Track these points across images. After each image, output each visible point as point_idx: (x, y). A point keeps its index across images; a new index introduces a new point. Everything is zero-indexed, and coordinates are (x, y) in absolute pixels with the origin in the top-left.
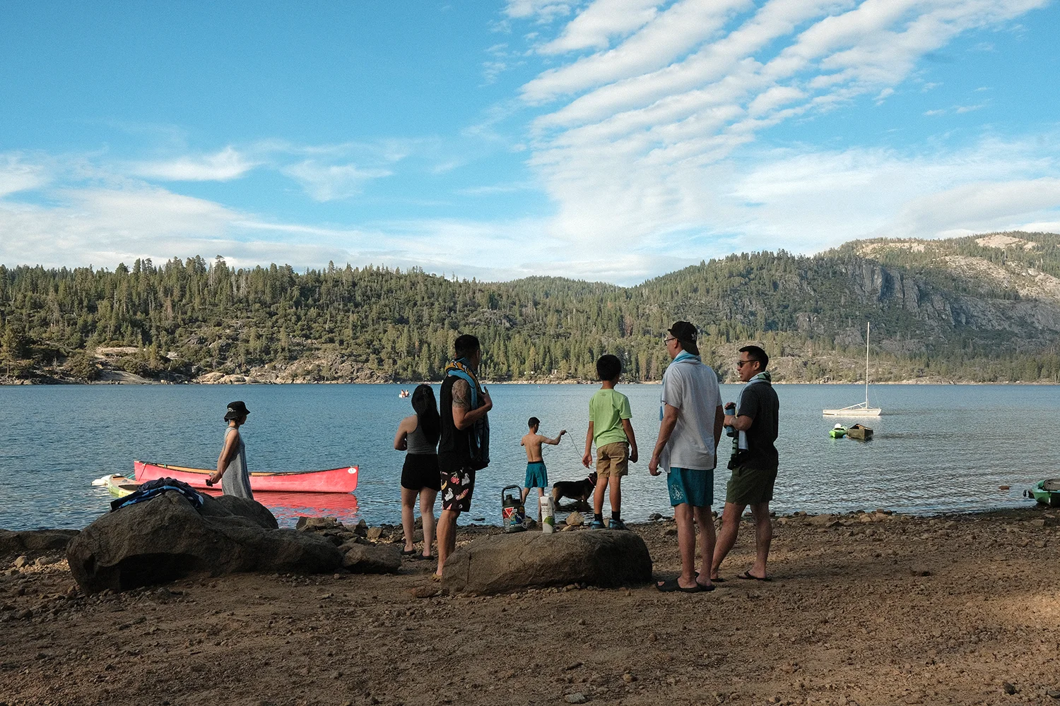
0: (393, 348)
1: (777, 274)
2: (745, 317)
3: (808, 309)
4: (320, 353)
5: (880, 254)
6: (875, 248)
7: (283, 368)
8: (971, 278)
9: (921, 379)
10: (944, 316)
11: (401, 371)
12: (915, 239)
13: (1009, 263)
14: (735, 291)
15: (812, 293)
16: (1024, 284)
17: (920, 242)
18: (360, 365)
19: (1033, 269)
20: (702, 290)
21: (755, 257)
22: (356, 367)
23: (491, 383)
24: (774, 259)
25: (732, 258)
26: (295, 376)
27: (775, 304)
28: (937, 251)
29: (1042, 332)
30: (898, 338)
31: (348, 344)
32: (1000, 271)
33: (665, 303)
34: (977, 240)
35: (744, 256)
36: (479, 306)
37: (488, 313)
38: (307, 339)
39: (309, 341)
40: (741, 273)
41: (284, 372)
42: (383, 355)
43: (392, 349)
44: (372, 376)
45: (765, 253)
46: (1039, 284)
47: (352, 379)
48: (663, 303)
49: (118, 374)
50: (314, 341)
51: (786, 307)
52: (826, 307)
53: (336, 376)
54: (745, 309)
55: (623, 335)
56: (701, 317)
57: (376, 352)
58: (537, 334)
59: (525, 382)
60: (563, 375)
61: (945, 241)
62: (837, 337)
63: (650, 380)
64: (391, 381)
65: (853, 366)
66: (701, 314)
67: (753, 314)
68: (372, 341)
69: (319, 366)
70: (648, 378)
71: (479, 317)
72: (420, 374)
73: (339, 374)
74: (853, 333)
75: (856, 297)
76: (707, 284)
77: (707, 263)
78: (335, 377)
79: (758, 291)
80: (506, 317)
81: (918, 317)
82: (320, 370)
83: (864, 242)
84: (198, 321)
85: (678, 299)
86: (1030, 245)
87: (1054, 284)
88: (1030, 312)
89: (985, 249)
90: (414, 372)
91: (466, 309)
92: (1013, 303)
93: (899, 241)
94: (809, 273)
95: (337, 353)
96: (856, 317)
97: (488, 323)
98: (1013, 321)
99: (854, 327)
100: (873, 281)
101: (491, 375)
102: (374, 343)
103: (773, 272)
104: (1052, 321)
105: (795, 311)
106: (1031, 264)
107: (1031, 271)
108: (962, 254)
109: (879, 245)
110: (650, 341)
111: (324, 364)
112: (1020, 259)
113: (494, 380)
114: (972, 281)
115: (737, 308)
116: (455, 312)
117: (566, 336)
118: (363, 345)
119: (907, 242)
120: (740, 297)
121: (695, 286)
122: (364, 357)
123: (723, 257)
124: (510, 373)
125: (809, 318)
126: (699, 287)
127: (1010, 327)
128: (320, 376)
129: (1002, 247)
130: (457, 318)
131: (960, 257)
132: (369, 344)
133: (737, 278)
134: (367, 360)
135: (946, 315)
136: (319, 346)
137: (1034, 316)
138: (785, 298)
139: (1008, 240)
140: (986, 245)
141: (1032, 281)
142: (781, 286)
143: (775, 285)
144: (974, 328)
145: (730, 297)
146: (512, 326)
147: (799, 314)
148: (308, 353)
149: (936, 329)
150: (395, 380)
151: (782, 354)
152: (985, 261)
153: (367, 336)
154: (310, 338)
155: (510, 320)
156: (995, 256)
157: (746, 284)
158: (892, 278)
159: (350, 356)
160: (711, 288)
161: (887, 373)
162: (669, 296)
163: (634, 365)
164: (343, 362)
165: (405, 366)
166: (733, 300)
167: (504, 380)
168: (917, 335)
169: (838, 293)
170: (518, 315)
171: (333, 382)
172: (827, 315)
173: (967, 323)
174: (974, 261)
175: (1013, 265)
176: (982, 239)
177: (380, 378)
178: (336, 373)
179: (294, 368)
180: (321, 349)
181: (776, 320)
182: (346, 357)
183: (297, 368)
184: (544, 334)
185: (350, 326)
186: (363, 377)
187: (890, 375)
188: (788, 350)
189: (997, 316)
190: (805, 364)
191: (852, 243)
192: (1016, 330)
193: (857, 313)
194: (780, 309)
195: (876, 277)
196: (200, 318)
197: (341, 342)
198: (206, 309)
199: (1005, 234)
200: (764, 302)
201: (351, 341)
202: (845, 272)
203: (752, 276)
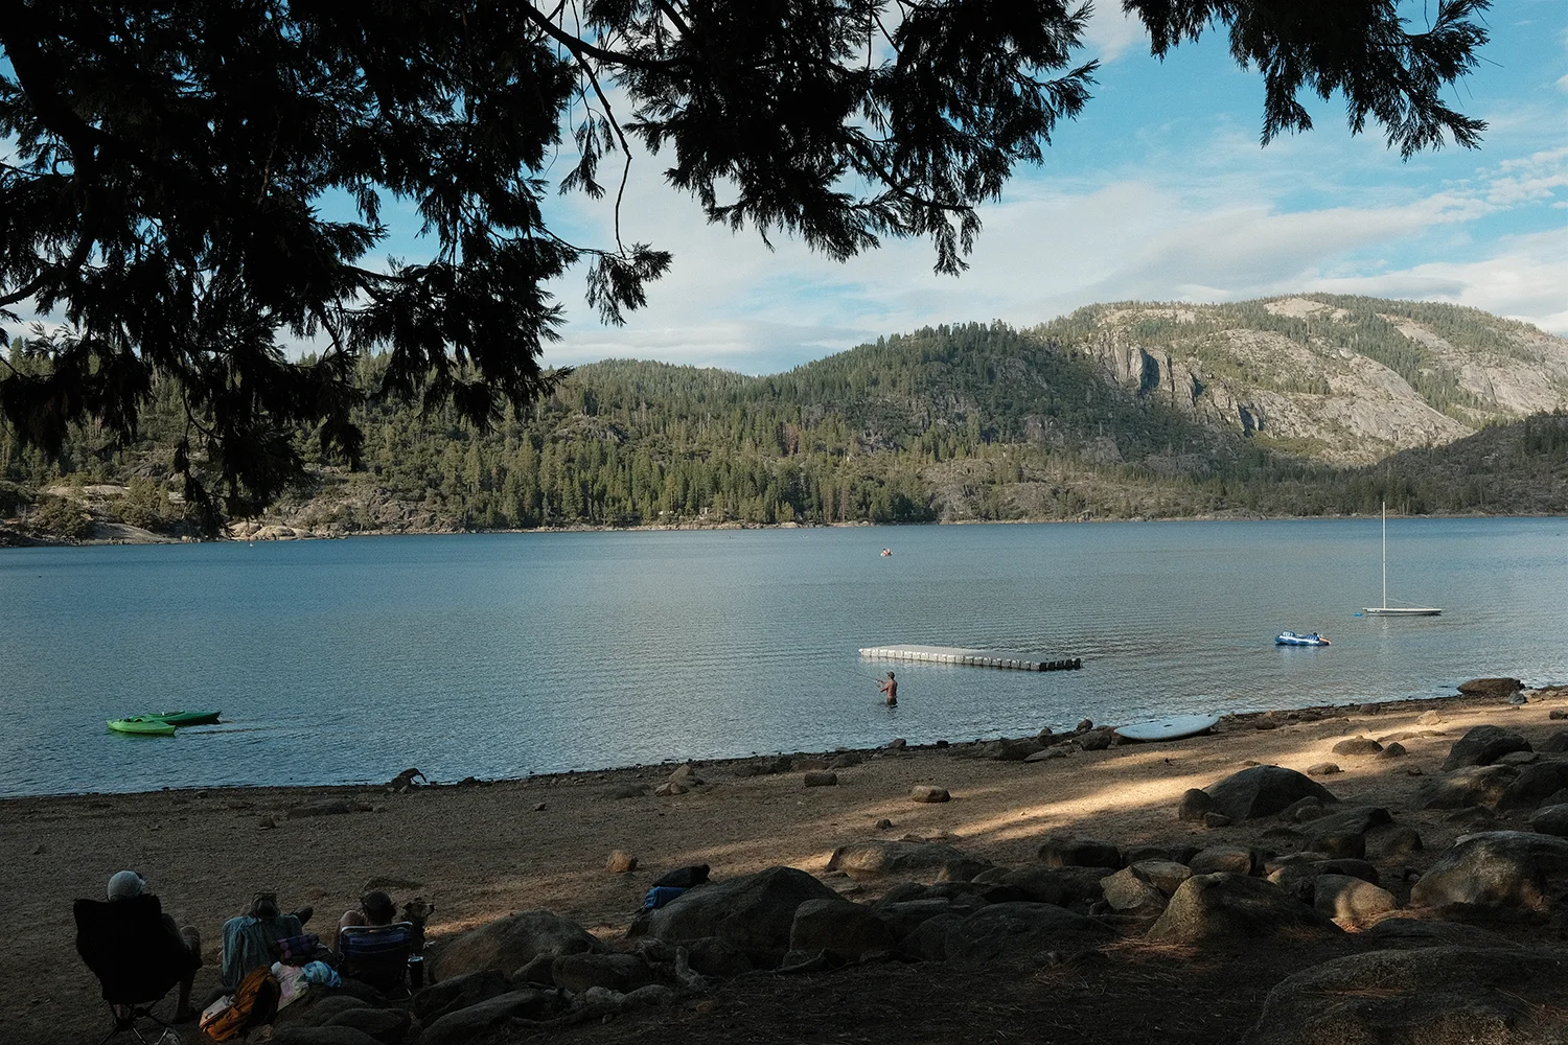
0: (458, 478)
1: (993, 357)
2: (949, 422)
3: (1040, 410)
4: (347, 488)
5: (1131, 326)
6: (1124, 317)
7: (293, 511)
8: (1264, 361)
9: (1222, 512)
10: (1229, 419)
11: (475, 513)
12: (1179, 303)
13: (1314, 340)
14: (934, 383)
15: (1045, 386)
16: (1335, 371)
17: (1188, 307)
18: (412, 506)
19: (1345, 349)
20: (885, 382)
21: (958, 331)
22: (406, 509)
23: (610, 529)
24: (987, 334)
25: (926, 333)
26: (312, 523)
27: (991, 401)
28: (1214, 322)
29: (1363, 440)
30: (1169, 451)
31: (388, 472)
32: (1303, 352)
33: (833, 401)
34: (1266, 306)
35: (944, 330)
36: (570, 410)
37: (584, 421)
38: (323, 466)
39: (328, 469)
40: (939, 355)
41: (295, 518)
42: (444, 489)
43: (456, 479)
44: (432, 521)
45: (974, 326)
46: (1355, 370)
47: (402, 526)
48: (829, 402)
49: (116, 528)
50: (335, 469)
51: (1008, 407)
52: (1066, 406)
53: (377, 522)
54: (949, 411)
55: (785, 453)
56: (886, 423)
57: (434, 484)
58: (660, 453)
59: (662, 527)
60: (719, 515)
61: (1222, 306)
62: (1083, 451)
63: (840, 520)
64: (463, 529)
65: (1122, 495)
66: (886, 418)
67: (961, 417)
68: (424, 468)
69: (348, 507)
70: (836, 517)
71: (571, 427)
72: (504, 518)
73: (381, 520)
74: (1105, 444)
75: (1107, 391)
76: (892, 372)
77: (886, 340)
78: (375, 524)
79: (966, 383)
80: (612, 427)
81: (1193, 420)
82: (350, 514)
83: (1108, 307)
84: (146, 439)
85: (852, 394)
86: (1339, 314)
87: (1375, 370)
88: (1344, 411)
89: (1280, 319)
90: (496, 514)
91: (550, 415)
92: (1322, 399)
93: (1158, 306)
94: (1039, 354)
95: (374, 487)
96: (1109, 420)
97: (586, 437)
98: (1323, 424)
99: (1106, 435)
100: (1129, 367)
101: (610, 519)
102: (427, 471)
103: (987, 354)
104: (1374, 425)
105: (1021, 412)
106: (1342, 341)
107: (1344, 352)
108: (1249, 326)
109: (1130, 311)
110: (825, 461)
111: (356, 504)
112: (1327, 334)
113: (615, 524)
114: (1265, 366)
115: (938, 409)
116: (534, 421)
117: (704, 454)
118: (412, 474)
119: (1169, 308)
120: (941, 393)
121: (874, 377)
122: (416, 493)
123: (911, 332)
124: (639, 514)
125: (1043, 423)
126: (881, 378)
127: (1319, 433)
128: (353, 524)
129: (1302, 316)
130: (538, 430)
131: (1247, 332)
132: (421, 471)
133: (936, 363)
134: (422, 498)
135: (1232, 416)
136: (344, 476)
137: (1350, 417)
138: (1006, 393)
139: (1310, 306)
140: (1279, 313)
141: (1345, 366)
142: (999, 375)
143: (991, 373)
144: (1271, 435)
145: (927, 393)
146: (621, 441)
147: (1028, 417)
148: (329, 487)
149: (1220, 438)
150: (469, 527)
151: (1020, 478)
152: (1282, 337)
153: (414, 459)
154: (328, 464)
155: (618, 432)
156: (1295, 330)
157: (949, 372)
158: (1155, 363)
159: (394, 491)
160: (898, 379)
161: (1171, 505)
162: (837, 391)
163: (814, 499)
164: (385, 501)
165: (481, 506)
166: (932, 396)
167: (630, 524)
168: (1194, 446)
169: (1082, 385)
170: (628, 424)
171: (373, 532)
172: (1069, 418)
173: (1261, 428)
174: (1266, 336)
175: (1319, 343)
176: (1273, 304)
177: (445, 525)
178: (377, 518)
179: (309, 511)
180: (348, 481)
181: (996, 426)
182: (389, 494)
183: (315, 512)
184: (671, 453)
185: (388, 445)
186: (419, 524)
187: (1177, 508)
188: (1026, 472)
189: (1301, 418)
190: (1055, 492)
191: (1091, 308)
192: (1327, 437)
193: (1110, 415)
194: (1000, 410)
195: (1133, 360)
196: (149, 435)
197: (378, 470)
198: (155, 419)
199: (1304, 296)
200: (977, 400)
201: (394, 468)
202: (1089, 353)
203: (956, 360)
